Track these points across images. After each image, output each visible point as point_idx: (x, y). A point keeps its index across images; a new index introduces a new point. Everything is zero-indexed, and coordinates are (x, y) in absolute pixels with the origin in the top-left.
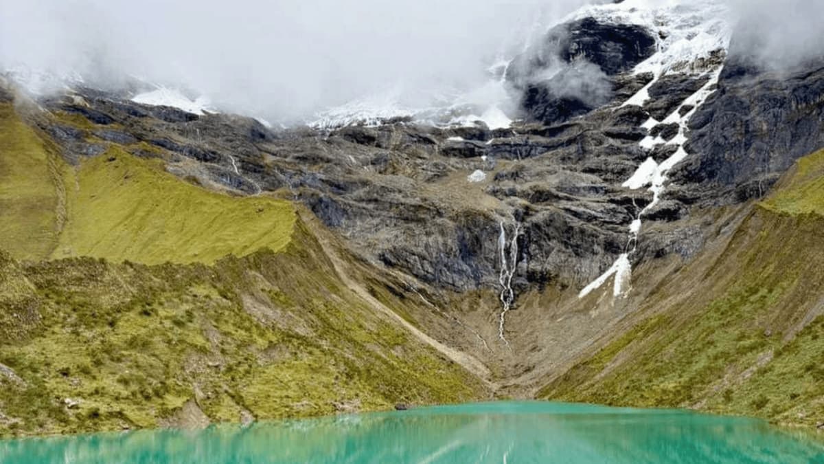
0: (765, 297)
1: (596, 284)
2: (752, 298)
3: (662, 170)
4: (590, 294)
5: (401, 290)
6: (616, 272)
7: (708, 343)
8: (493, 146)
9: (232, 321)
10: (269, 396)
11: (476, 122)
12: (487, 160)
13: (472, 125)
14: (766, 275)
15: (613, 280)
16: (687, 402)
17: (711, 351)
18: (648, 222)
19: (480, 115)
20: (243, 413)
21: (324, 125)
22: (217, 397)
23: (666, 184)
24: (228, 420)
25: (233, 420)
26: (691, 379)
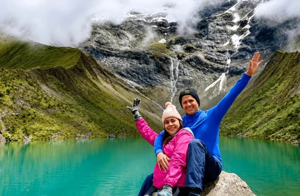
0: (277, 87)
1: (212, 85)
2: (272, 88)
3: (240, 39)
4: (209, 89)
5: (128, 87)
6: (221, 80)
7: (252, 108)
8: (170, 29)
9: (32, 96)
10: (41, 130)
11: (163, 20)
12: (167, 34)
13: (161, 21)
14: (278, 79)
15: (219, 83)
16: (241, 134)
17: (253, 111)
18: (234, 60)
19: (164, 17)
20: (25, 137)
21: (99, 20)
22: (13, 130)
23: (241, 45)
24: (16, 141)
25: (19, 140)
26: (243, 123)
